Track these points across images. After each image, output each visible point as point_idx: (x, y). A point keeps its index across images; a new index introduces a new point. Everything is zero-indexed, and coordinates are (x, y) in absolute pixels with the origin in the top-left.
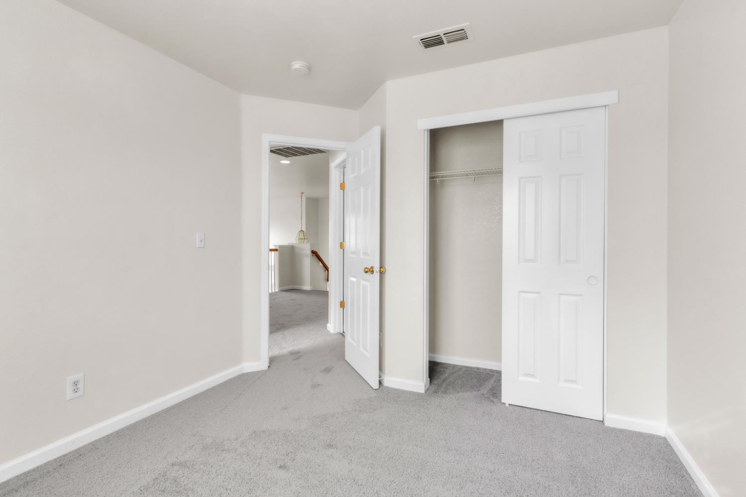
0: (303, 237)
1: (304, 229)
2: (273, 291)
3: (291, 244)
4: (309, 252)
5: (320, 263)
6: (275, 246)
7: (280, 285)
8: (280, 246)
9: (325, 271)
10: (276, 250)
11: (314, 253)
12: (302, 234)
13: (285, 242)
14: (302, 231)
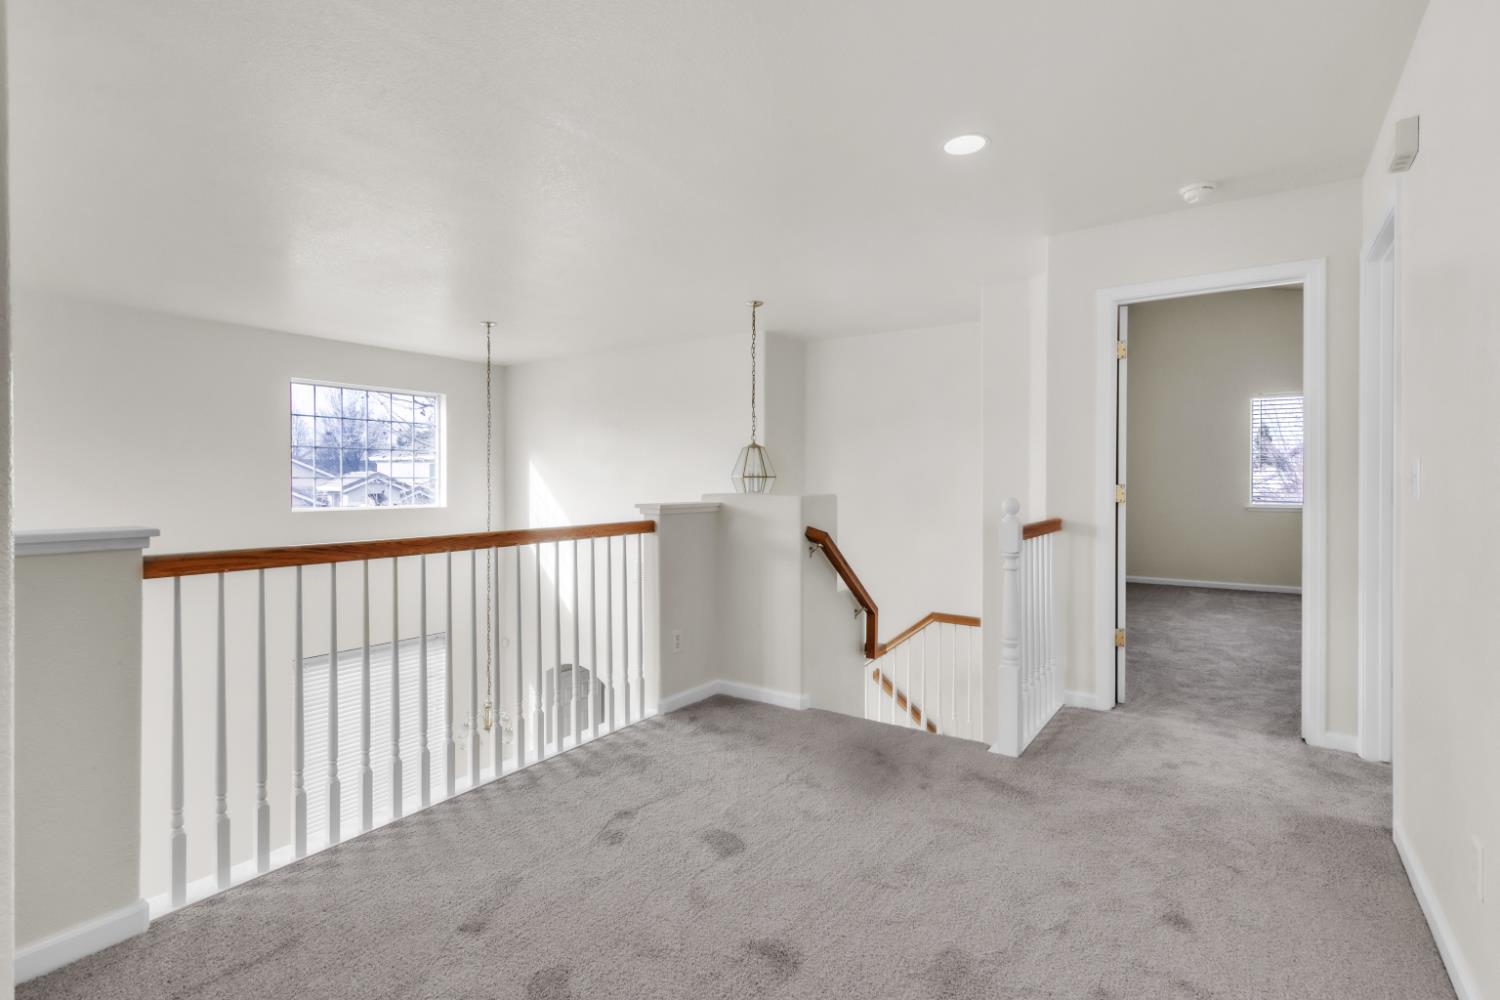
0: (758, 471)
1: (760, 442)
2: (635, 717)
3: (717, 501)
4: (795, 539)
5: (840, 579)
6: (642, 507)
7: (667, 687)
8: (667, 511)
9: (857, 612)
10: (649, 527)
11: (818, 540)
12: (754, 454)
13: (690, 492)
14: (754, 446)
